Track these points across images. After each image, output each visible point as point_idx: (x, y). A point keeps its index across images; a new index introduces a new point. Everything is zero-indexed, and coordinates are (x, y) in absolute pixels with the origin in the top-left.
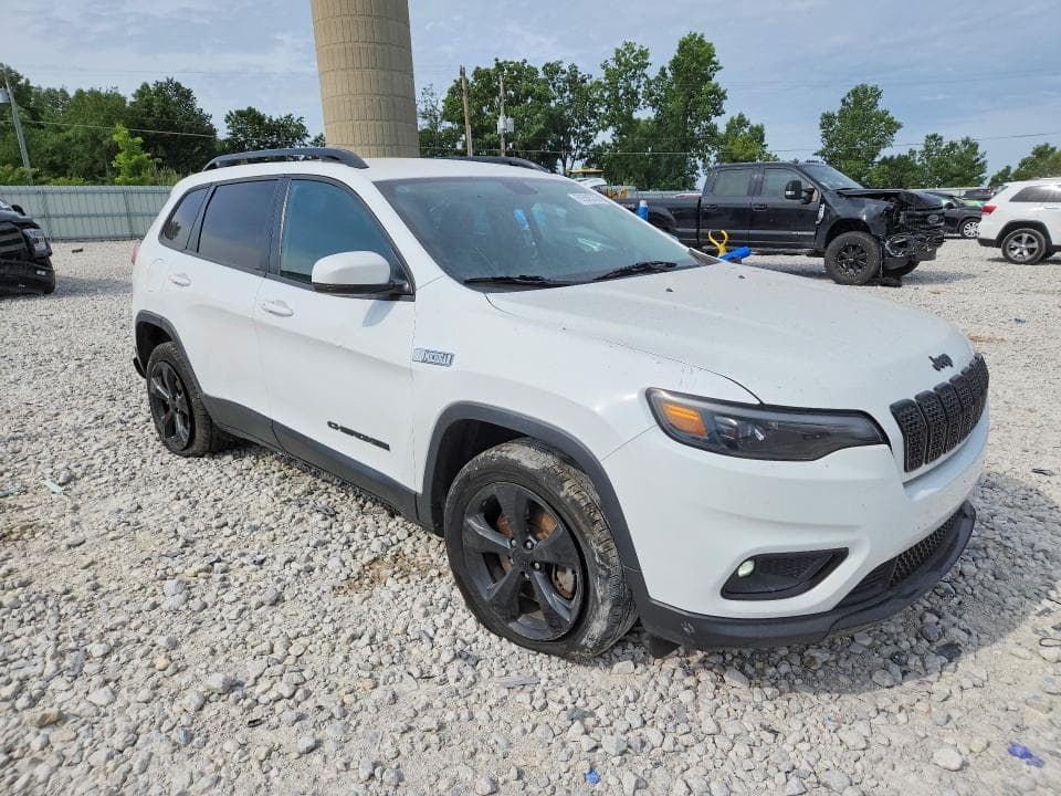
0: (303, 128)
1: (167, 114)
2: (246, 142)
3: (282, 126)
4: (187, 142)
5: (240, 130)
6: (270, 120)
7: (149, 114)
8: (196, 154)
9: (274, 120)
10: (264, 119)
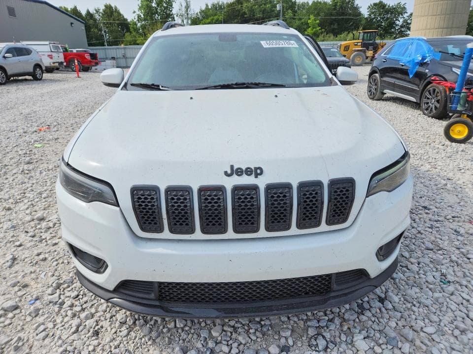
0: (405, 8)
1: (342, 8)
2: (374, 18)
3: (394, 9)
4: (347, 21)
5: (373, 13)
6: (389, 6)
7: (335, 9)
8: (350, 26)
9: (391, 6)
10: (386, 6)
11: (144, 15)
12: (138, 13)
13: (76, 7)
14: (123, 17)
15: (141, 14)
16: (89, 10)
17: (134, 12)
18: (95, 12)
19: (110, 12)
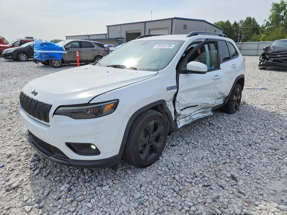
11: (272, 22)
12: (268, 20)
13: (228, 21)
14: (257, 24)
15: (269, 21)
16: (236, 22)
17: (265, 20)
18: (239, 22)
19: (250, 21)
